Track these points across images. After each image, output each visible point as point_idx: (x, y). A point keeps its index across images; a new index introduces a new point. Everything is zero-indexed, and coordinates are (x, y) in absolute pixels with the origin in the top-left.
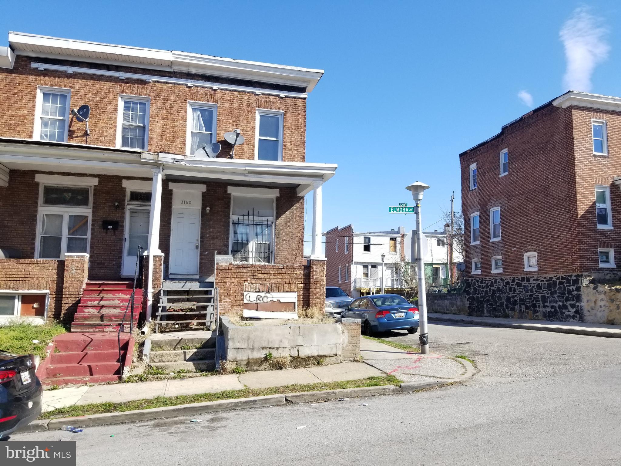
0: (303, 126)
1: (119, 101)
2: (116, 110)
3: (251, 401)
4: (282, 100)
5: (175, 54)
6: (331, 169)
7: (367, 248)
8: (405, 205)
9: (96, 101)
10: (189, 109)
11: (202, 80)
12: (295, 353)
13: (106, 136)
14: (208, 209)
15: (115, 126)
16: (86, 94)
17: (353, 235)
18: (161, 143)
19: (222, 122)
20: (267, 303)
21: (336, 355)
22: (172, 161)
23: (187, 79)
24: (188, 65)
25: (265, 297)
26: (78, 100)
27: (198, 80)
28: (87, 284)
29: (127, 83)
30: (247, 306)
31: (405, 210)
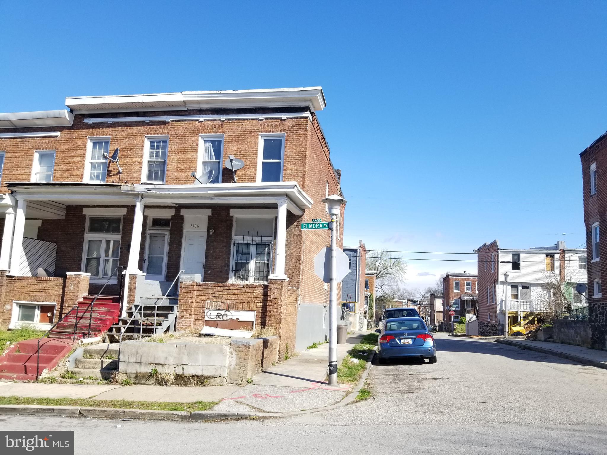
1: (145, 142)
2: (142, 149)
4: (284, 122)
5: (185, 95)
7: (516, 266)
8: (318, 221)
9: (127, 144)
10: (201, 142)
11: (212, 114)
12: (179, 371)
13: (134, 173)
14: (212, 232)
15: (141, 164)
16: (121, 139)
17: (498, 252)
18: (176, 174)
19: (227, 150)
21: (220, 377)
22: (145, 190)
23: (199, 114)
24: (198, 102)
25: (225, 315)
26: (115, 144)
27: (209, 114)
28: (84, 298)
29: (152, 125)
30: (208, 323)
31: (319, 226)
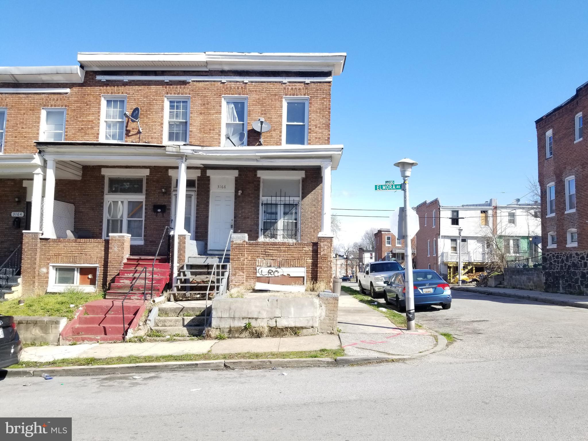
0: (328, 109)
1: (165, 102)
2: (162, 109)
3: (193, 365)
4: (308, 86)
5: (208, 55)
6: (337, 150)
7: (455, 221)
8: (391, 182)
9: (146, 103)
10: (224, 103)
11: (234, 76)
12: (273, 324)
13: (155, 133)
14: (240, 192)
15: (162, 124)
16: (139, 98)
17: (439, 209)
18: (200, 135)
19: (252, 112)
20: (278, 277)
21: (312, 327)
22: (192, 152)
23: (221, 76)
24: (221, 63)
25: (276, 271)
26: (132, 103)
27: (231, 76)
28: (128, 259)
29: (171, 85)
30: (259, 279)
31: (392, 188)
